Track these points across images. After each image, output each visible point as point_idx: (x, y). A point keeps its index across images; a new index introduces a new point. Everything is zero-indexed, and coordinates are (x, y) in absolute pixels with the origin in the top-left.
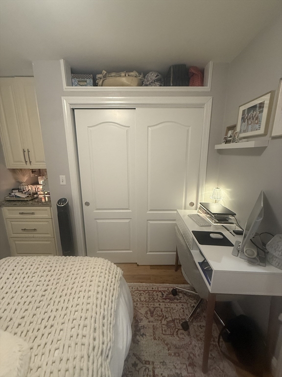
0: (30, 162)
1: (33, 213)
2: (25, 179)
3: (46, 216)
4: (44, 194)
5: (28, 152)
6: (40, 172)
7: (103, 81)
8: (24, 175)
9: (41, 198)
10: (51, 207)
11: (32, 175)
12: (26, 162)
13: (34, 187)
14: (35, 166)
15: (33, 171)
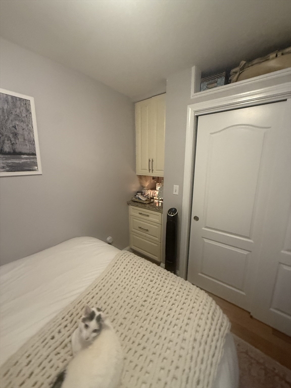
0: (153, 170)
1: (148, 216)
2: (147, 184)
3: (157, 221)
4: (159, 200)
5: (153, 161)
6: (158, 180)
7: (240, 74)
8: (146, 181)
9: (156, 203)
10: (162, 213)
11: (152, 181)
12: (150, 170)
13: (152, 192)
14: (156, 174)
15: (154, 178)
